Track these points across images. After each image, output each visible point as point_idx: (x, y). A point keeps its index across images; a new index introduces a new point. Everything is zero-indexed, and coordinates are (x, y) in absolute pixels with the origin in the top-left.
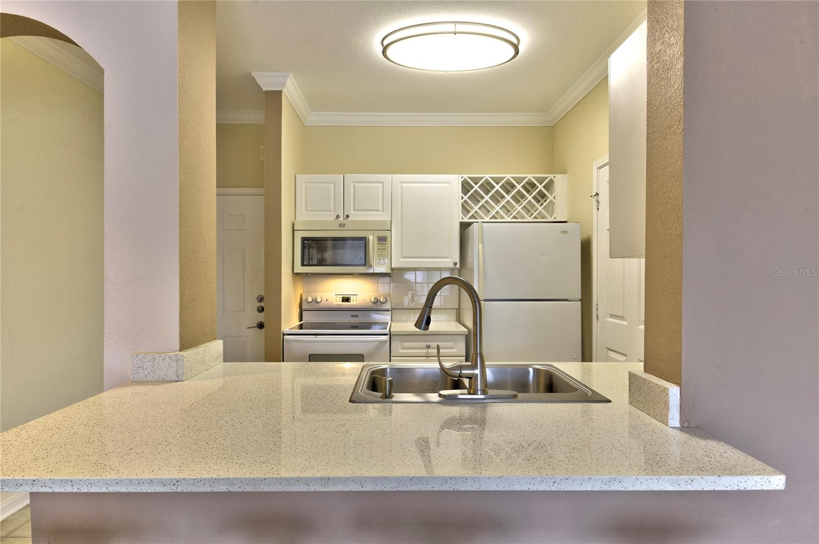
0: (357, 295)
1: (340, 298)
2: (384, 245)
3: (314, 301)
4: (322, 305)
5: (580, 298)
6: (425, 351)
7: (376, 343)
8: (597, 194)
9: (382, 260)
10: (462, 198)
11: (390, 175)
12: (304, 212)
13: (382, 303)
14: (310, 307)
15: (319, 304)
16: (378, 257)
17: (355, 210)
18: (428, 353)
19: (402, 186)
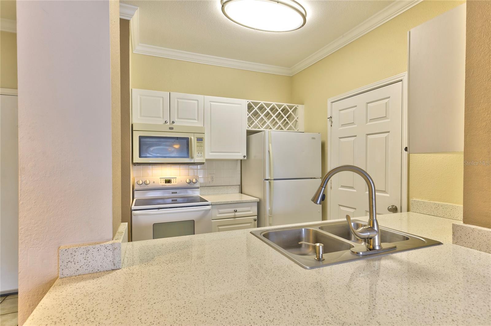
0: (176, 178)
1: (163, 180)
2: (201, 144)
3: (144, 183)
4: (149, 186)
5: (321, 177)
6: (233, 214)
7: (204, 211)
8: (331, 117)
9: (200, 154)
10: (248, 115)
11: (203, 96)
12: (139, 117)
13: (194, 183)
14: (141, 188)
15: (148, 185)
16: (197, 151)
17: (178, 118)
18: (235, 215)
19: (211, 104)
